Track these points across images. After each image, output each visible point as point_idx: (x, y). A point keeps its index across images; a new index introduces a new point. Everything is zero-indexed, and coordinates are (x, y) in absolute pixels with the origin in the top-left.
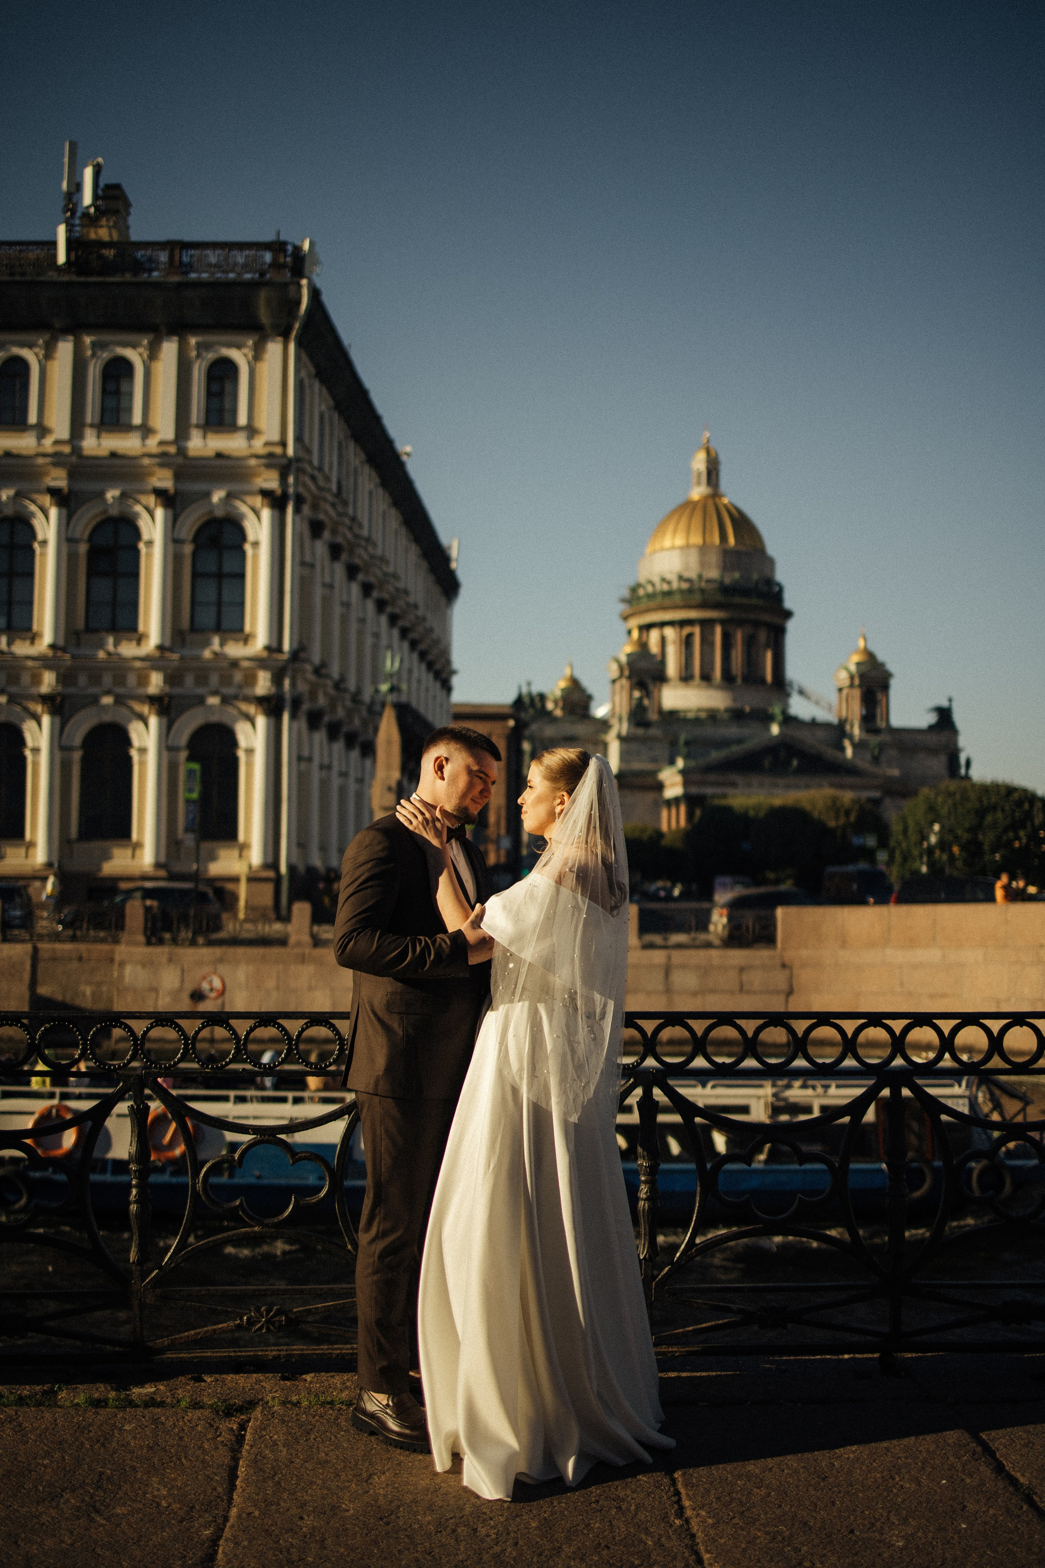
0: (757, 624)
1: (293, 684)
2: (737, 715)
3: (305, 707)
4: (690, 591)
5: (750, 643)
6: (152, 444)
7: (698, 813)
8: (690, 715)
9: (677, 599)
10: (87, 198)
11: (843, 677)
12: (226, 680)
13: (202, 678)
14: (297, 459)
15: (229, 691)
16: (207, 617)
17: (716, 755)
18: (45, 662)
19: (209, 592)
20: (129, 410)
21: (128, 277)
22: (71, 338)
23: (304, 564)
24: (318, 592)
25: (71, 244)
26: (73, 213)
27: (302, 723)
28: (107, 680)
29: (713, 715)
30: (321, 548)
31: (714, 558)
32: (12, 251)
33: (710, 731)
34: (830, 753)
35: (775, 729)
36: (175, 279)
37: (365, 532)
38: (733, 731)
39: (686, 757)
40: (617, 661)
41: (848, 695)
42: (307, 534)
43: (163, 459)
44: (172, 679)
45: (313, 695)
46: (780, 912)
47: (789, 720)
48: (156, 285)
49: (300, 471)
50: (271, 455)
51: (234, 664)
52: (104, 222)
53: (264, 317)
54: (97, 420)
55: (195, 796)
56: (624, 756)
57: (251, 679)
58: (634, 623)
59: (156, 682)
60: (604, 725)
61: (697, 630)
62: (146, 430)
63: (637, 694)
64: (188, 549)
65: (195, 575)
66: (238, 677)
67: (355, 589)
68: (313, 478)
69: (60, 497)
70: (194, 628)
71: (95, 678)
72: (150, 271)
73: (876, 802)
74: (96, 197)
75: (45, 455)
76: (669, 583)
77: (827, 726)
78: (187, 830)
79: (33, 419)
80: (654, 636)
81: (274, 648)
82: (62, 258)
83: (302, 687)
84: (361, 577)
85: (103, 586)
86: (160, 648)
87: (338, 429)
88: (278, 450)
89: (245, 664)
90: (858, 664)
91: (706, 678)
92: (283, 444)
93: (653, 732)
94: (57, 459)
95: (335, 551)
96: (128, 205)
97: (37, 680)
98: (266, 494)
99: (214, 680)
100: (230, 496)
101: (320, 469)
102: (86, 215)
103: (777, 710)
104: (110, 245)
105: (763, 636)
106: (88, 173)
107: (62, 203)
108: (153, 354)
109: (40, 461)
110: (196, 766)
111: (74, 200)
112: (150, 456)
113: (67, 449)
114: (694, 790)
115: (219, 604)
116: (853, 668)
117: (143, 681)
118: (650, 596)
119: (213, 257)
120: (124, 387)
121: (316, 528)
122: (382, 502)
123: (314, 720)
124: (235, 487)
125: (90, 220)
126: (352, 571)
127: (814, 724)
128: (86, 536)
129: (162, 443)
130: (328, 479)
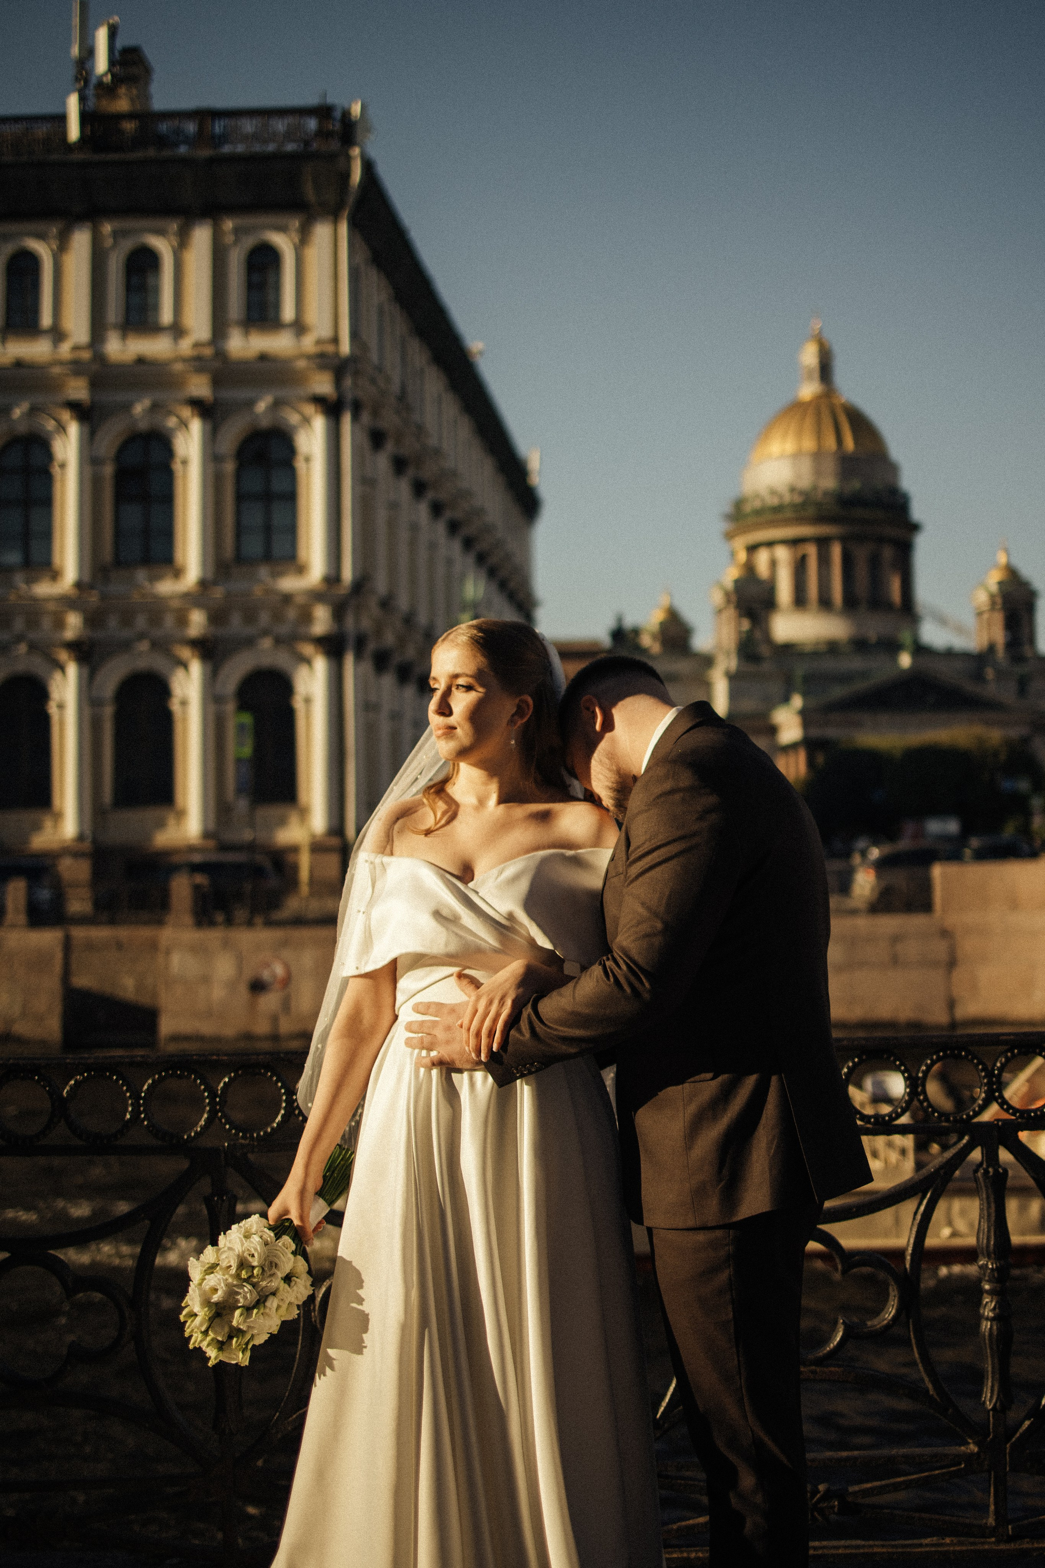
0: (881, 540)
1: (357, 620)
2: (860, 645)
3: (371, 646)
4: (803, 505)
5: (875, 563)
6: (185, 346)
7: (820, 759)
8: (808, 649)
9: (789, 514)
10: (101, 64)
11: (982, 598)
12: (278, 617)
13: (250, 617)
14: (352, 359)
15: (284, 630)
16: (254, 545)
17: (838, 692)
18: (68, 602)
19: (255, 516)
20: (156, 307)
21: (151, 152)
22: (89, 224)
23: (364, 481)
24: (382, 515)
25: (85, 118)
26: (86, 81)
27: (367, 666)
28: (141, 622)
29: (832, 648)
30: (382, 463)
31: (830, 466)
32: (18, 128)
33: (830, 665)
34: (969, 687)
35: (905, 660)
36: (205, 153)
37: (433, 442)
38: (856, 663)
39: (805, 695)
40: (722, 587)
41: (989, 619)
42: (366, 444)
43: (198, 363)
44: (216, 617)
45: (379, 632)
46: (937, 871)
47: (920, 650)
48: (185, 161)
49: (356, 373)
50: (322, 356)
51: (287, 598)
52: (122, 90)
53: (310, 194)
54: (120, 319)
55: (247, 751)
56: (734, 695)
57: (306, 617)
58: (740, 544)
59: (197, 621)
60: (708, 661)
61: (812, 551)
62: (177, 330)
63: (746, 625)
64: (229, 467)
65: (240, 498)
66: (291, 614)
67: (423, 510)
68: (373, 381)
69: (81, 412)
70: (240, 559)
71: (127, 619)
72: (176, 145)
73: (1025, 741)
74: (112, 62)
75: (61, 363)
76: (781, 497)
77: (965, 656)
78: (239, 791)
79: (46, 320)
80: (762, 558)
81: (332, 579)
82: (74, 132)
83: (366, 624)
84: (430, 495)
85: (133, 514)
86: (203, 584)
87: (399, 325)
88: (330, 349)
89: (300, 600)
90: (1000, 583)
91: (825, 603)
92: (335, 340)
93: (766, 667)
94: (76, 367)
95: (400, 465)
96: (147, 71)
97: (60, 624)
98: (319, 401)
99: (264, 618)
100: (277, 404)
101: (380, 369)
102: (100, 84)
103: (905, 637)
104: (130, 116)
105: (888, 553)
106: (102, 36)
107: (71, 71)
108: (183, 242)
109: (56, 370)
110: (247, 719)
111: (87, 66)
112: (185, 360)
113: (86, 355)
114: (816, 732)
115: (268, 529)
116: (994, 588)
117: (183, 621)
118: (758, 512)
119: (248, 126)
120: (150, 280)
121: (377, 438)
122: (451, 408)
123: (381, 661)
124: (281, 393)
125: (107, 90)
126: (419, 488)
127: (950, 654)
128: (112, 452)
129: (197, 345)
130: (388, 380)
